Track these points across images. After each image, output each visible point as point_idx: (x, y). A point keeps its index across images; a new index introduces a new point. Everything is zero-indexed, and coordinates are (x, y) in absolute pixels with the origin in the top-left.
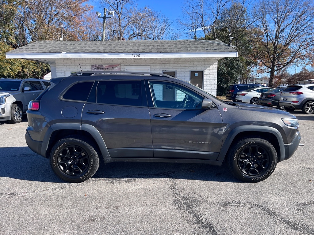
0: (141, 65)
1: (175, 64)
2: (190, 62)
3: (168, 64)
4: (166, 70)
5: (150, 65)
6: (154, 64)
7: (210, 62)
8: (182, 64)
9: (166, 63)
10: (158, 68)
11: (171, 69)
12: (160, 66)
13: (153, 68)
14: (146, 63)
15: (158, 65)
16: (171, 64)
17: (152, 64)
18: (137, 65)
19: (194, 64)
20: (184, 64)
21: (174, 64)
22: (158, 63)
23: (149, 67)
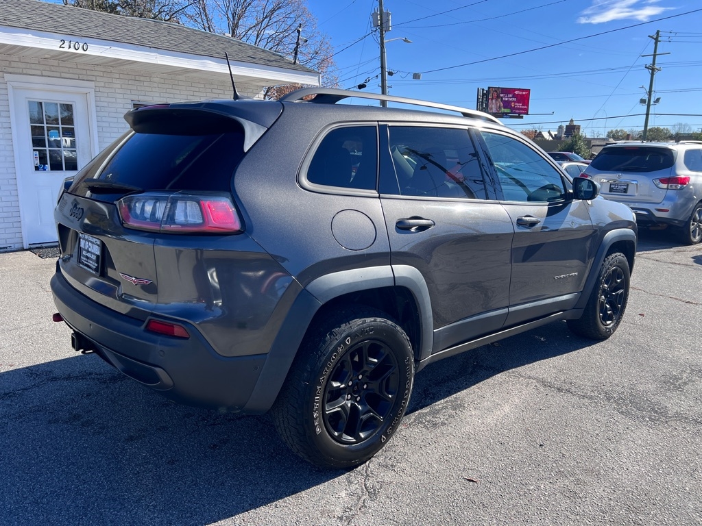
0: (63, 75)
1: (167, 86)
2: (202, 86)
3: (146, 84)
4: (141, 98)
5: (94, 78)
6: (105, 80)
7: (249, 90)
8: (184, 88)
9: (142, 78)
10: (117, 91)
11: (155, 99)
12: (124, 86)
13: (102, 89)
14: (79, 71)
15: (118, 81)
16: (156, 85)
17: (98, 79)
18: (49, 74)
19: (214, 91)
20: (188, 88)
21: (164, 86)
22: (117, 76)
23: (92, 84)
